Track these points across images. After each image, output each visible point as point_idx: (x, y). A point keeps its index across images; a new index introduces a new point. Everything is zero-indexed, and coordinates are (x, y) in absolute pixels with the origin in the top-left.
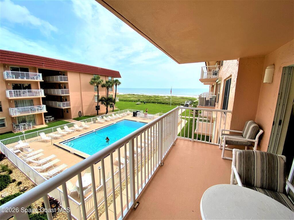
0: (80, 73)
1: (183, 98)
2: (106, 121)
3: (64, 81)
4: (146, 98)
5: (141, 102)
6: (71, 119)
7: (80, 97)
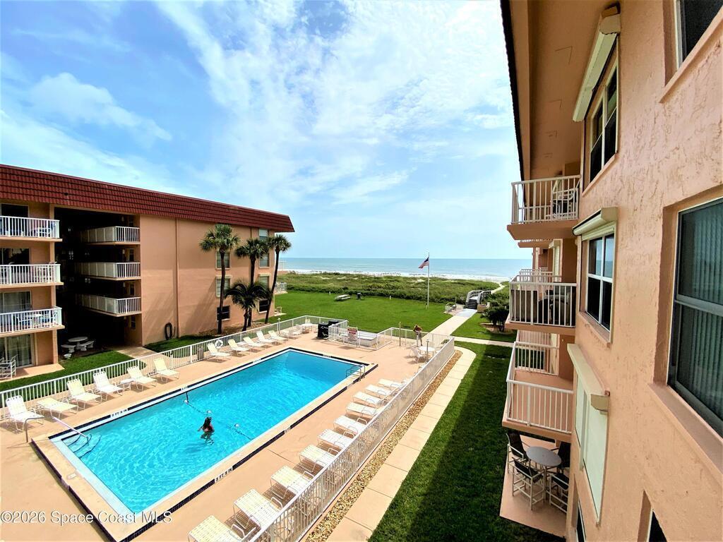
0: (176, 219)
1: (461, 283)
2: (235, 353)
3: (127, 240)
4: (367, 281)
5: (351, 294)
6: (140, 345)
7: (171, 284)
